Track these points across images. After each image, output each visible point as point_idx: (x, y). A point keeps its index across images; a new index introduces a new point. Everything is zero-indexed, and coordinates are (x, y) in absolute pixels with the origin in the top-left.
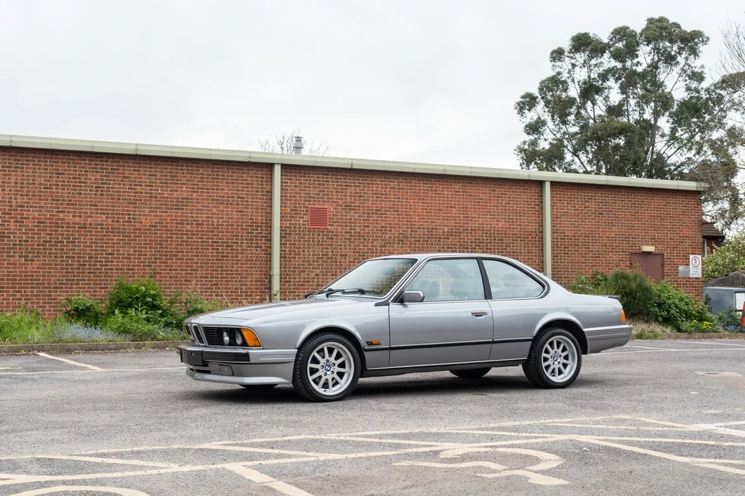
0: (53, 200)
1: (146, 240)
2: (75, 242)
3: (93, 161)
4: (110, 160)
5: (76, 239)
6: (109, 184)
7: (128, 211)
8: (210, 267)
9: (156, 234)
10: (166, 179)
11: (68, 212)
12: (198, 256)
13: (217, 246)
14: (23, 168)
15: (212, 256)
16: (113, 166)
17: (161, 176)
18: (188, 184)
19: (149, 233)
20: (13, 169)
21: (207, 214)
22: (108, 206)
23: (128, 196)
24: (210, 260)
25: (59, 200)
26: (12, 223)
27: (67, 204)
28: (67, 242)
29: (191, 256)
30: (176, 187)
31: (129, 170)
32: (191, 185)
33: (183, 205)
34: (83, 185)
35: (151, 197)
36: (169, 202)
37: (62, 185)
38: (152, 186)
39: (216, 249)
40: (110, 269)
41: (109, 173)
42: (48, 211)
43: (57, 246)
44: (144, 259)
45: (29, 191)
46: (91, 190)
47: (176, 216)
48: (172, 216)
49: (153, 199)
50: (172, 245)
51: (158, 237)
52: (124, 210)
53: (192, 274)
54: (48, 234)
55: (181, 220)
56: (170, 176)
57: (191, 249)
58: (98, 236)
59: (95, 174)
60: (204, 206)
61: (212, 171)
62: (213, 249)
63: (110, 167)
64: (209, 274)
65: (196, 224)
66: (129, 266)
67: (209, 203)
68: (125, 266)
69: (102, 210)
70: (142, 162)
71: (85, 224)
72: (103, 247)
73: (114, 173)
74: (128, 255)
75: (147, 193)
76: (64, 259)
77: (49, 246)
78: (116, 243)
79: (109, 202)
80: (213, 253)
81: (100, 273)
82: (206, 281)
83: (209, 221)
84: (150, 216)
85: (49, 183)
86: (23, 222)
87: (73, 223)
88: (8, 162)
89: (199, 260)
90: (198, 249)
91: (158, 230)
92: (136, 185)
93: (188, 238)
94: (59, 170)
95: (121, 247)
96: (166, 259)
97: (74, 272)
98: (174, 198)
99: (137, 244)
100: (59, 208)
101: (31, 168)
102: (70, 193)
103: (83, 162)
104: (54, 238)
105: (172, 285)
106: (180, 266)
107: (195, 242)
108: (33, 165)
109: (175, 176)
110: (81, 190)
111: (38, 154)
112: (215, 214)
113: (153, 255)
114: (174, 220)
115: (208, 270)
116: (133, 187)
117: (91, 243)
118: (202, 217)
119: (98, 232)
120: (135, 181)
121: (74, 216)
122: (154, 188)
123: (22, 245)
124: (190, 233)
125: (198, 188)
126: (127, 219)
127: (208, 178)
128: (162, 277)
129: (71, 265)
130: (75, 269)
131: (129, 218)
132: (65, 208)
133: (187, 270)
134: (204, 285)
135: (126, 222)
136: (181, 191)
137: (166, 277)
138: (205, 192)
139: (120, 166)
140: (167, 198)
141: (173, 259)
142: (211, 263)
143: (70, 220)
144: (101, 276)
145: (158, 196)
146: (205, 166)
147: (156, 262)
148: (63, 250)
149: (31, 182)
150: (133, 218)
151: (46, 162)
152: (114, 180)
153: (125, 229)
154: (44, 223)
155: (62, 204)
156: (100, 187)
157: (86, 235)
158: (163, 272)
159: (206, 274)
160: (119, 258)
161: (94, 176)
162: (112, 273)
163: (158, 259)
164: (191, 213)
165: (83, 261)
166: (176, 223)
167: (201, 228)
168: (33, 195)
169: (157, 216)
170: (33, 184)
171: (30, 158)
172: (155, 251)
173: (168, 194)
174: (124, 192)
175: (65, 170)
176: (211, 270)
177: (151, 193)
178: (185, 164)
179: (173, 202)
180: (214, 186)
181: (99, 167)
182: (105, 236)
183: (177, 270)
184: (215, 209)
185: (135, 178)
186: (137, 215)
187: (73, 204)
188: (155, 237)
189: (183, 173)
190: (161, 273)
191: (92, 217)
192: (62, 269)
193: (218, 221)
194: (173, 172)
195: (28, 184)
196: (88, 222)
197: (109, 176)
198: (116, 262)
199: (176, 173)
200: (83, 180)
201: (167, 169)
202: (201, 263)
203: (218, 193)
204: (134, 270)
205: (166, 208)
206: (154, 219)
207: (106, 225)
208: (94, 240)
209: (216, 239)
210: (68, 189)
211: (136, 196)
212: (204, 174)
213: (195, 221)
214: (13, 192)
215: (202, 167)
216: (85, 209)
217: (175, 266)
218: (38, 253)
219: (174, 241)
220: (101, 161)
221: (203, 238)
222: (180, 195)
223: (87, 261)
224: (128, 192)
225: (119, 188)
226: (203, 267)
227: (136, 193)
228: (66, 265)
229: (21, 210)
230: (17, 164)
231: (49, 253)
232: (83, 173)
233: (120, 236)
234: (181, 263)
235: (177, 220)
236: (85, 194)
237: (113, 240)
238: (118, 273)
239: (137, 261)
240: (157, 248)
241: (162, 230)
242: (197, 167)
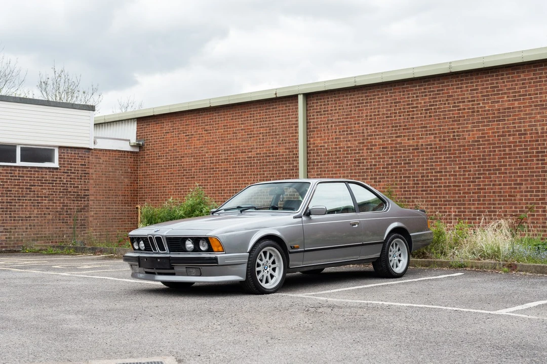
0: (393, 127)
1: (470, 156)
2: (410, 163)
3: (422, 86)
4: (435, 82)
5: (411, 160)
6: (436, 105)
7: (452, 129)
8: (535, 180)
9: (479, 148)
10: (487, 92)
11: (404, 136)
12: (522, 169)
13: (542, 156)
14: (371, 102)
15: (537, 168)
16: (439, 87)
17: (482, 89)
18: (509, 93)
19: (473, 149)
20: (364, 104)
21: (530, 122)
22: (435, 126)
23: (453, 114)
24: (535, 172)
25: (397, 126)
26: (365, 151)
27: (403, 129)
28: (405, 164)
29: (515, 169)
30: (498, 98)
31: (453, 89)
32: (513, 93)
33: (504, 116)
34: (415, 109)
35: (473, 112)
36: (490, 114)
37: (399, 113)
38: (474, 101)
39: (542, 160)
40: (439, 187)
41: (436, 94)
42: (389, 137)
43: (397, 167)
44: (469, 175)
45: (375, 122)
46: (421, 114)
47: (497, 129)
48: (493, 129)
49: (475, 114)
50: (495, 159)
51: (481, 152)
52: (449, 129)
53: (516, 188)
54: (390, 158)
55: (503, 132)
56: (491, 88)
57: (514, 161)
58: (428, 155)
59: (424, 97)
60: (526, 114)
61: (534, 74)
62: (538, 160)
63: (436, 89)
64: (534, 188)
65: (519, 134)
66: (455, 182)
67: (532, 110)
68: (452, 182)
69: (430, 130)
70: (464, 78)
71: (417, 145)
72: (432, 165)
73: (439, 94)
74: (454, 172)
75: (469, 109)
76: (403, 179)
77: (391, 167)
78: (444, 161)
79: (437, 123)
80: (538, 164)
81: (431, 190)
82: (531, 196)
83: (532, 130)
84: (473, 131)
85: (389, 112)
86: (372, 149)
87: (409, 146)
88: (361, 99)
89: (524, 172)
90: (522, 161)
91: (481, 145)
92: (460, 102)
93: (511, 150)
94: (396, 99)
95: (448, 165)
96: (489, 174)
97: (410, 191)
98: (496, 110)
99: (462, 160)
100: (397, 133)
101: (376, 102)
102: (405, 119)
103: (414, 88)
104: (395, 161)
105: (496, 200)
106: (503, 181)
107: (518, 154)
108: (378, 98)
109: (496, 87)
110: (413, 115)
111: (382, 87)
112: (539, 121)
113: (477, 171)
114: (496, 132)
115: (533, 184)
116: (456, 104)
117: (423, 162)
118: (524, 126)
119: (429, 152)
120: (458, 99)
121: (408, 139)
122: (476, 102)
123: (372, 169)
124: (512, 145)
125: (520, 96)
126: (452, 137)
127: (530, 83)
128: (486, 193)
129: (408, 184)
130: (411, 187)
131: (454, 136)
132: (401, 133)
133: (511, 184)
134: (529, 200)
135: (452, 140)
136: (502, 101)
137: (490, 193)
138: (527, 99)
139: (445, 86)
140: (489, 110)
141: (496, 174)
142: (536, 176)
143: (406, 143)
144: (432, 194)
145: (480, 110)
146: (526, 70)
147: (480, 178)
148: (401, 171)
149: (377, 113)
150: (457, 136)
151: (387, 94)
152: (440, 101)
153: (451, 147)
154: (386, 148)
155: (399, 130)
156: (428, 110)
157: (419, 156)
158: (486, 187)
159: (531, 188)
160: (446, 175)
161: (423, 99)
162: (440, 190)
163: (481, 174)
164: (513, 123)
165: (417, 180)
166: (498, 136)
167: (525, 138)
168: (378, 125)
169: (479, 130)
170: (379, 115)
171: (376, 93)
172: (478, 167)
173: (489, 107)
174: (449, 111)
175: (401, 99)
176: (537, 184)
177: (473, 108)
178: (505, 73)
179: (494, 114)
180: (537, 90)
181: (427, 90)
182: (434, 155)
183: (500, 185)
184: (539, 116)
185: (458, 95)
186: (461, 132)
187: (408, 129)
188: (478, 152)
189: (504, 82)
190: (485, 189)
191: (422, 138)
192: (401, 188)
193: (543, 129)
194: (493, 83)
195: (375, 115)
196: (420, 144)
197: (436, 98)
198: (444, 180)
199: (497, 83)
200: (415, 105)
201: (488, 81)
202: (525, 176)
203: (541, 97)
204: (460, 186)
205: (488, 122)
206: (476, 134)
207: (435, 144)
208: (425, 160)
209: (541, 148)
210: (403, 115)
211: (459, 113)
212: (525, 80)
213: (517, 131)
214: (365, 124)
215: (523, 72)
216: (417, 131)
217: (499, 181)
218: (383, 175)
219: (497, 155)
220: (429, 85)
221: (527, 149)
222: (502, 105)
223: (420, 180)
224: (452, 110)
225: (444, 108)
226: (527, 180)
227: (460, 110)
228: (404, 184)
229: (371, 139)
230: (367, 99)
231: (391, 175)
232: (415, 98)
233: (446, 154)
234: (504, 177)
235: (498, 132)
236: (417, 118)
237: (441, 158)
238: (446, 190)
239: (462, 177)
240: (480, 163)
241: (484, 144)
242: (518, 73)
